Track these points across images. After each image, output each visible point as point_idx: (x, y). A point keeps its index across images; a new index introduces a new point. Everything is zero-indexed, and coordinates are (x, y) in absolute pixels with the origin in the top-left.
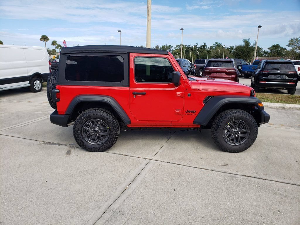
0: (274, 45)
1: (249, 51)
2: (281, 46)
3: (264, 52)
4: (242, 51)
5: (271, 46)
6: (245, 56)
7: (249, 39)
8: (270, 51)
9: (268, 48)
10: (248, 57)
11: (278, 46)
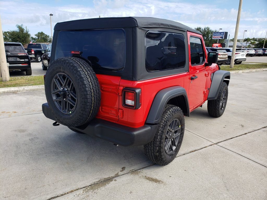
0: (39, 32)
1: (26, 37)
2: (45, 34)
3: (32, 38)
4: (19, 36)
5: (37, 33)
6: (23, 41)
7: (22, 25)
8: (37, 38)
9: (35, 35)
10: (26, 42)
11: (42, 33)
